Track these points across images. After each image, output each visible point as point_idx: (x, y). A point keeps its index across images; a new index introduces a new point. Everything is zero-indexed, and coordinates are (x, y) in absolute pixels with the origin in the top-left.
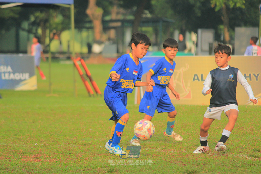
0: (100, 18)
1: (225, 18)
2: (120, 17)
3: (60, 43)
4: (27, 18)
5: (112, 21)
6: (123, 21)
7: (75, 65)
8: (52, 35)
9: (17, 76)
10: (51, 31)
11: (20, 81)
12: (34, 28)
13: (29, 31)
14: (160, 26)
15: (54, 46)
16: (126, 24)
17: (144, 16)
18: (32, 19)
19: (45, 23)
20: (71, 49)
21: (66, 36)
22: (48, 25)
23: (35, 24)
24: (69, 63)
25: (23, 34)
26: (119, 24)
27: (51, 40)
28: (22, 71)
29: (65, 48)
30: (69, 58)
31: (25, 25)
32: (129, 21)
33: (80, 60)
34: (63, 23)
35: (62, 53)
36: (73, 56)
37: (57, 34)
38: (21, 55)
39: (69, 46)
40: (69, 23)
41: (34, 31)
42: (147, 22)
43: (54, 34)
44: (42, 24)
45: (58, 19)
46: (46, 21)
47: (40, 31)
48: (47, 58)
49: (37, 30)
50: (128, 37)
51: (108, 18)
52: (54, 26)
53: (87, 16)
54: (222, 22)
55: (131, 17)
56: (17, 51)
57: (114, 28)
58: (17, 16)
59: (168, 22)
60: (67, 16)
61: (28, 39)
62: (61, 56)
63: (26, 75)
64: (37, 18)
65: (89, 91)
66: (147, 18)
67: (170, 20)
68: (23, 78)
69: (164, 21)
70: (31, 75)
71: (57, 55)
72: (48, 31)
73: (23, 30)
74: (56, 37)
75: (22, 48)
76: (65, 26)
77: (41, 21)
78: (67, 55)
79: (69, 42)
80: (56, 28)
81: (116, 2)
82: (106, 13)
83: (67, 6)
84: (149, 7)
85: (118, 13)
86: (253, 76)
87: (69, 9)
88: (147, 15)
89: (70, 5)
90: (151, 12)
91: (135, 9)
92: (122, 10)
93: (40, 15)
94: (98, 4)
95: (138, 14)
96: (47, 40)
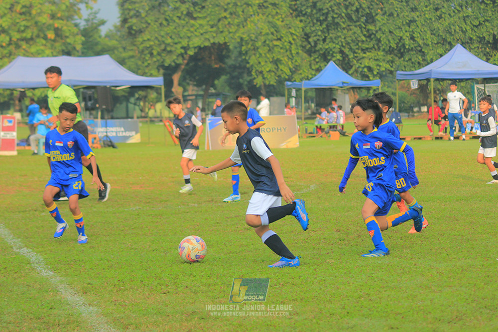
0: (181, 94)
1: (263, 92)
2: (195, 93)
3: (156, 111)
4: (133, 95)
5: (189, 95)
6: (197, 96)
7: (165, 125)
8: (150, 106)
9: (127, 134)
10: (149, 103)
11: (130, 137)
12: (138, 102)
13: (135, 104)
15: (151, 113)
16: (198, 97)
17: (210, 91)
18: (137, 96)
19: (144, 98)
20: (163, 115)
21: (159, 106)
22: (147, 99)
23: (138, 99)
24: (161, 124)
25: (131, 106)
26: (194, 97)
27: (149, 109)
28: (131, 130)
29: (158, 114)
30: (161, 121)
31: (132, 100)
32: (200, 95)
33: (169, 122)
34: (157, 98)
35: (157, 117)
36: (164, 119)
37: (153, 105)
38: (130, 120)
39: (161, 113)
40: (161, 98)
41: (138, 104)
42: (212, 95)
43: (151, 105)
44: (143, 99)
45: (153, 95)
46: (146, 97)
47: (142, 104)
48: (147, 121)
49: (139, 103)
51: (186, 94)
52: (151, 100)
53: (172, 92)
54: (261, 94)
55: (202, 93)
56: (127, 117)
58: (126, 94)
59: (226, 95)
60: (159, 94)
61: (134, 109)
62: (156, 120)
63: (134, 133)
64: (140, 95)
65: (175, 142)
66: (212, 93)
67: (227, 94)
68: (131, 135)
69: (224, 95)
70: (137, 133)
71: (153, 119)
72: (147, 104)
73: (131, 103)
74: (152, 107)
75: (130, 115)
76: (158, 100)
77: (143, 97)
78: (160, 119)
79: (161, 110)
80: (152, 102)
81: (191, 83)
82: (185, 90)
83: (159, 87)
84: (213, 86)
85: (193, 90)
86: (282, 129)
87: (160, 88)
88: (212, 91)
89: (161, 85)
90: (215, 89)
91: (204, 87)
92: (195, 88)
93: (142, 93)
94: (180, 84)
95: (206, 90)
96: (147, 110)
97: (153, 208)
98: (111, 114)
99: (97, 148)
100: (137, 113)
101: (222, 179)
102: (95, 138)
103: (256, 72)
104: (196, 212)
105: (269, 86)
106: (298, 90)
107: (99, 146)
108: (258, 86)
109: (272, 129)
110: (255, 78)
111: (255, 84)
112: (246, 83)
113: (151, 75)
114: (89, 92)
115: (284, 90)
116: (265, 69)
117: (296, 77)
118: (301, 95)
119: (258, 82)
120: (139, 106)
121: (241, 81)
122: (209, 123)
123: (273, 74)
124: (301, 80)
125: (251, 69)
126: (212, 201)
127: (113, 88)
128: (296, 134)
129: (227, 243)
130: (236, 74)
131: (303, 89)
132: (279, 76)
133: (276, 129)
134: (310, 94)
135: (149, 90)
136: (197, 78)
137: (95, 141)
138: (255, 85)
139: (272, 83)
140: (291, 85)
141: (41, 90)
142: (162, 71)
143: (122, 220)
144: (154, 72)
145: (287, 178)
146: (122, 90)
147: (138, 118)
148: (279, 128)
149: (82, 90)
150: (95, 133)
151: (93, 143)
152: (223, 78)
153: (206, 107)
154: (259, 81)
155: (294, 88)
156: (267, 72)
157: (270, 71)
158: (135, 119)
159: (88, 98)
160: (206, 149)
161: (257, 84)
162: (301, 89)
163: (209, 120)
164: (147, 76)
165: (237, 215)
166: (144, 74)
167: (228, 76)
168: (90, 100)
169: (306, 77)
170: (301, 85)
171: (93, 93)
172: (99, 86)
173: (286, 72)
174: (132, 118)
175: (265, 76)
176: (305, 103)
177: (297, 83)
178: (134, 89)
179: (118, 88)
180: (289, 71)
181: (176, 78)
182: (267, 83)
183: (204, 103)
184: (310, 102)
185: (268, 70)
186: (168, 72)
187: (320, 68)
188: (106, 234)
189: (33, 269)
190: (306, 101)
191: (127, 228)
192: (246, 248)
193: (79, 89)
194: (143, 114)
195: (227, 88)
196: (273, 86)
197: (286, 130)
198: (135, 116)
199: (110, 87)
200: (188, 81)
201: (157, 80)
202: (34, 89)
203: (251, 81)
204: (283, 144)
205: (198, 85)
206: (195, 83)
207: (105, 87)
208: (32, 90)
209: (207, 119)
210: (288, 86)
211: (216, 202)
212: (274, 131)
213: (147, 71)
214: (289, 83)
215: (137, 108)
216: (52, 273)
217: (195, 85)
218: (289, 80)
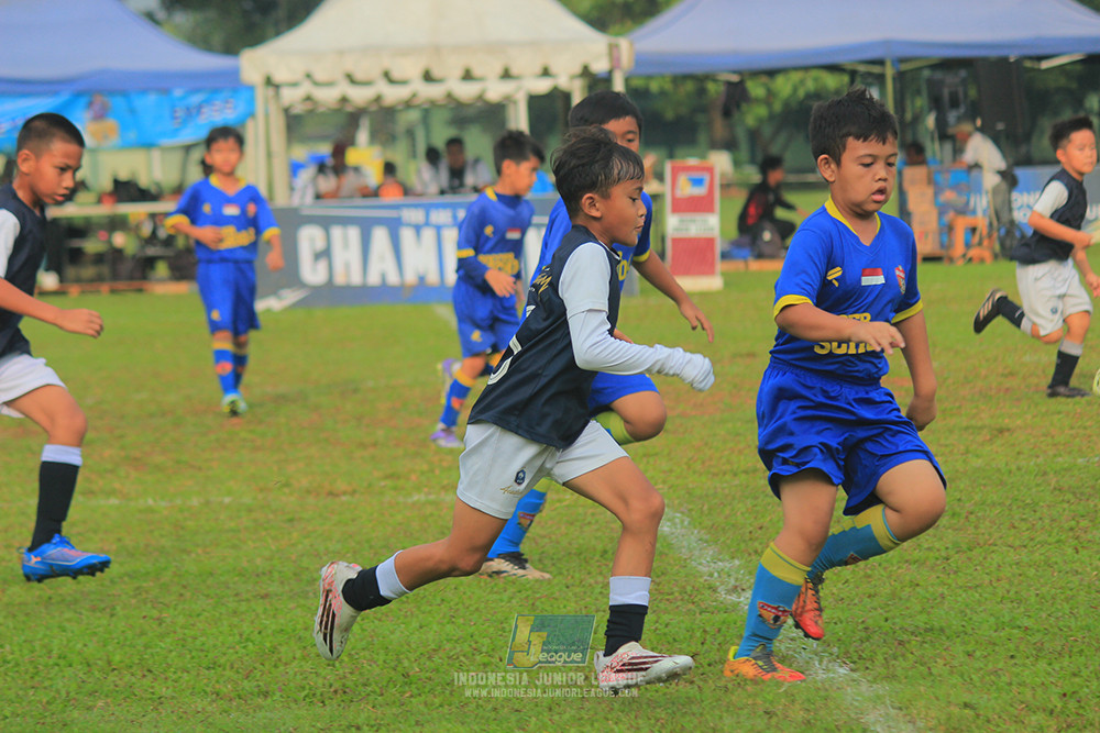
98: (1023, 149)
99: (982, 260)
102: (974, 230)
107: (987, 254)
114: (951, 80)
127: (1029, 64)
137: (976, 239)
141: (796, 77)
146: (1059, 70)
149: (926, 73)
150: (974, 212)
151: (968, 246)
159: (946, 101)
168: (954, 104)
171: (964, 82)
172: (982, 60)
179: (1046, 64)
188: (1017, 543)
193: (918, 70)
199: (1019, 62)
202: (772, 73)
207: (1003, 61)
208: (764, 79)
216: (843, 671)
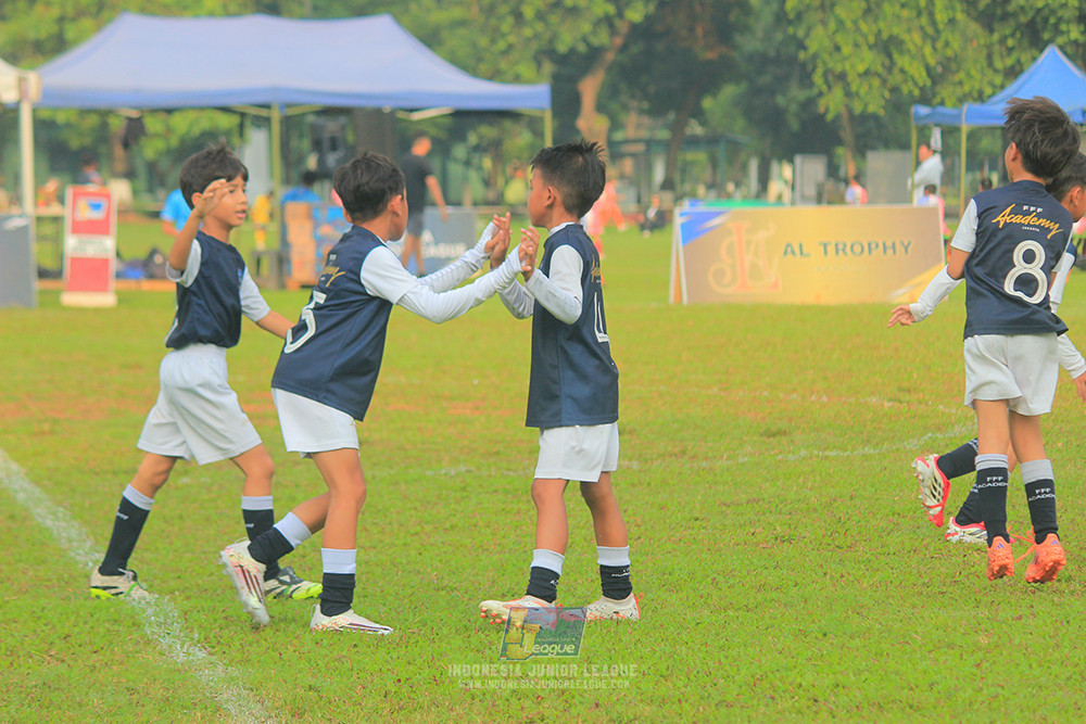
0: (604, 135)
1: (847, 134)
2: (644, 134)
4: (462, 138)
5: (626, 141)
6: (649, 143)
8: (510, 170)
9: (443, 251)
12: (476, 158)
13: (467, 163)
14: (721, 151)
15: (515, 191)
16: (654, 148)
17: (689, 131)
18: (473, 139)
19: (496, 148)
22: (502, 151)
23: (477, 149)
25: (455, 169)
26: (640, 148)
27: (508, 180)
28: (453, 240)
31: (460, 151)
32: (659, 142)
37: (520, 169)
41: (476, 163)
42: (694, 142)
43: (516, 169)
44: (491, 150)
46: (498, 143)
47: (487, 163)
49: (481, 161)
50: (659, 174)
51: (619, 136)
52: (514, 153)
53: (577, 132)
54: (840, 142)
55: (664, 134)
57: (633, 155)
58: (444, 135)
59: (736, 143)
61: (465, 179)
64: (481, 138)
66: (694, 136)
67: (740, 138)
68: (452, 254)
69: (729, 141)
72: (502, 164)
73: (456, 160)
74: (519, 173)
75: (453, 196)
77: (490, 143)
81: (634, 104)
82: (615, 125)
83: (537, 114)
84: (698, 114)
85: (638, 126)
86: (898, 246)
87: (541, 119)
88: (695, 129)
89: (543, 110)
90: (703, 123)
91: (671, 116)
92: (646, 120)
93: (487, 131)
94: (600, 108)
95: (677, 128)
96: (500, 181)
97: (509, 470)
100: (475, 189)
101: (715, 389)
103: (825, 75)
104: (633, 485)
105: (865, 118)
106: (950, 132)
108: (830, 117)
109: (869, 245)
110: (821, 94)
111: (821, 110)
112: (793, 108)
113: (517, 79)
114: (332, 126)
115: (908, 132)
116: (853, 66)
117: (946, 92)
118: (959, 144)
119: (832, 108)
120: (480, 168)
121: (780, 100)
122: (683, 225)
123: (876, 82)
124: (961, 100)
125: (810, 67)
126: (683, 453)
127: (401, 115)
128: (939, 260)
129: (720, 578)
130: (766, 79)
131: (965, 128)
132: (895, 90)
133: (881, 246)
134: (988, 144)
135: (508, 124)
136: (652, 89)
138: (822, 117)
139: (872, 109)
140: (927, 116)
141: (191, 115)
142: (548, 67)
143: (418, 504)
144: (526, 69)
145: (909, 391)
146: (431, 120)
147: (475, 204)
148: (889, 244)
149: (311, 119)
152: (729, 91)
153: (677, 177)
154: (832, 103)
155: (937, 125)
156: (859, 75)
157: (867, 73)
158: (467, 208)
159: (326, 144)
160: (672, 299)
161: (827, 110)
162: (957, 130)
163: (682, 215)
164: (503, 81)
165: (755, 496)
166: (496, 75)
167: (744, 86)
168: (334, 148)
169: (975, 95)
170: (959, 117)
171: (343, 128)
172: (361, 109)
173: (916, 76)
174: (458, 204)
175: (854, 88)
176: (969, 168)
177: (948, 109)
178: (464, 119)
179: (416, 116)
180: (924, 74)
181: (590, 88)
182: (858, 108)
183: (669, 166)
184: (986, 168)
185: (861, 68)
186: (567, 72)
187: (1018, 68)
188: (368, 544)
189: (148, 642)
190: (974, 162)
191: (428, 528)
192: (774, 595)
193: (303, 115)
194: (491, 195)
195: (740, 123)
196: (875, 117)
197: (910, 249)
198: (468, 198)
199: (393, 112)
200: (624, 98)
201: (532, 94)
202: (169, 111)
203: (809, 103)
204: (901, 291)
205: (656, 111)
206: (646, 105)
207: (378, 112)
208: (163, 116)
209: (677, 211)
210: (918, 118)
211: (694, 457)
212: (874, 252)
213: (503, 65)
214: (923, 110)
215: (473, 175)
216: (202, 654)
217: (642, 112)
218: (925, 100)
